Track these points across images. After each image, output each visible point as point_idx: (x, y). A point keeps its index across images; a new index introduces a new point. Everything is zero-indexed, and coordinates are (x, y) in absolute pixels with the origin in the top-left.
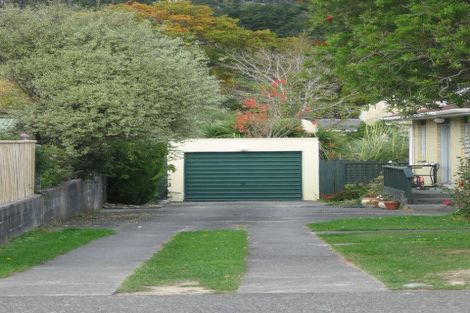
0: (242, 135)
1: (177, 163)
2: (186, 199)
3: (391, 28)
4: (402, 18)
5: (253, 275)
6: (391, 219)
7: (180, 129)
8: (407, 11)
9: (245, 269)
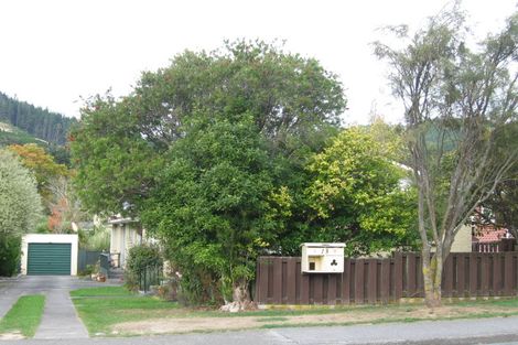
0: (51, 232)
1: (25, 249)
2: (28, 274)
3: (99, 167)
4: (104, 161)
5: (41, 327)
6: (100, 289)
7: (24, 228)
8: (105, 157)
9: (39, 322)
